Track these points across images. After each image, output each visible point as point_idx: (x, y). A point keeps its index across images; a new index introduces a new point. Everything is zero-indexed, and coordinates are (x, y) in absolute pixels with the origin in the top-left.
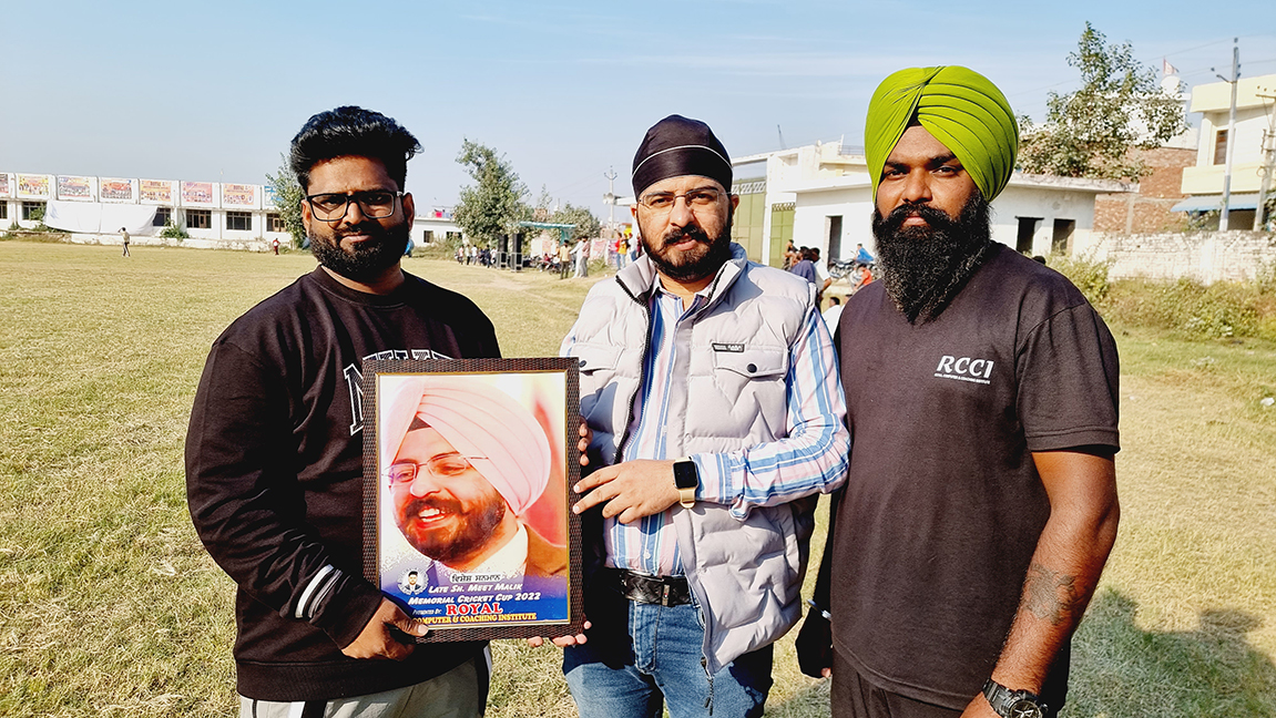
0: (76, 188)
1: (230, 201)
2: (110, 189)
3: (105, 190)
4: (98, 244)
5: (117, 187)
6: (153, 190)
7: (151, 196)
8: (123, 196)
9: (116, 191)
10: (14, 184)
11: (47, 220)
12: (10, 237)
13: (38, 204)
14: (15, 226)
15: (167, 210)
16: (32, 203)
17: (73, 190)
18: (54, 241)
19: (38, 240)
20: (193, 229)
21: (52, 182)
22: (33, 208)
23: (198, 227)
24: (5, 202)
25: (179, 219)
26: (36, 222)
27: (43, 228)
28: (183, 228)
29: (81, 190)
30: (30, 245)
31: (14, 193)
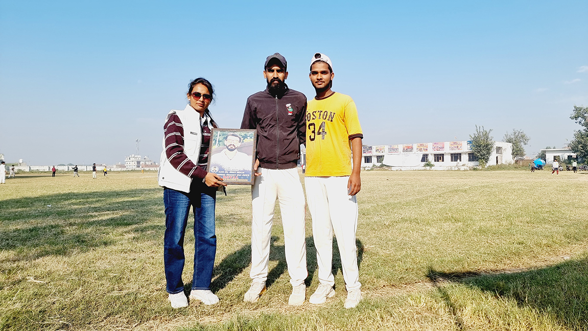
1: (452, 149)
2: (405, 149)
4: (401, 170)
5: (408, 147)
6: (421, 147)
7: (420, 150)
8: (411, 151)
9: (408, 149)
10: (374, 150)
11: (384, 162)
12: (372, 169)
13: (382, 156)
14: (374, 165)
15: (427, 155)
16: (380, 156)
17: (393, 150)
18: (386, 170)
19: (381, 170)
20: (437, 162)
21: (386, 148)
22: (380, 158)
23: (438, 161)
24: (371, 157)
25: (431, 159)
26: (381, 164)
27: (382, 166)
28: (433, 162)
29: (396, 150)
30: (378, 172)
31: (374, 153)
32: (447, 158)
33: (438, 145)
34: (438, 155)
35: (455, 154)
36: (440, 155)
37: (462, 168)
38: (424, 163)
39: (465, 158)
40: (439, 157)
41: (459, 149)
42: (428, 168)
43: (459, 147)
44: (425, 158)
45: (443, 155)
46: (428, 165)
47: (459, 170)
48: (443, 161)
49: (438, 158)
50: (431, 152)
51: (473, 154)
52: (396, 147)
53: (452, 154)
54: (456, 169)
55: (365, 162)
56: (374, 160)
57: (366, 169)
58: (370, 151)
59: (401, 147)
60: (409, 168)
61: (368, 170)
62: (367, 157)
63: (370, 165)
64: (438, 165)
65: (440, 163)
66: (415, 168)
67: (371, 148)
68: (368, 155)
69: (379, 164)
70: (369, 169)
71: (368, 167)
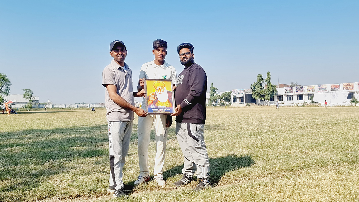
0: (323, 89)
2: (333, 88)
3: (332, 88)
4: (329, 106)
5: (336, 87)
6: (347, 86)
7: (347, 89)
8: (337, 90)
9: (336, 88)
10: (305, 89)
11: (314, 100)
12: (303, 106)
13: (312, 94)
14: (305, 102)
15: (353, 93)
16: (310, 95)
17: (322, 89)
18: (316, 106)
19: (312, 106)
21: (316, 87)
24: (303, 95)
27: (313, 102)
29: (324, 89)
30: (309, 107)
31: (305, 92)
38: (350, 100)
42: (354, 104)
44: (351, 96)
46: (354, 101)
50: (356, 90)
52: (324, 86)
55: (298, 100)
56: (305, 98)
57: (298, 105)
58: (301, 90)
59: (329, 87)
60: (337, 104)
61: (300, 106)
62: (299, 95)
63: (302, 102)
66: (341, 104)
67: (302, 88)
68: (300, 93)
69: (310, 101)
71: (301, 104)
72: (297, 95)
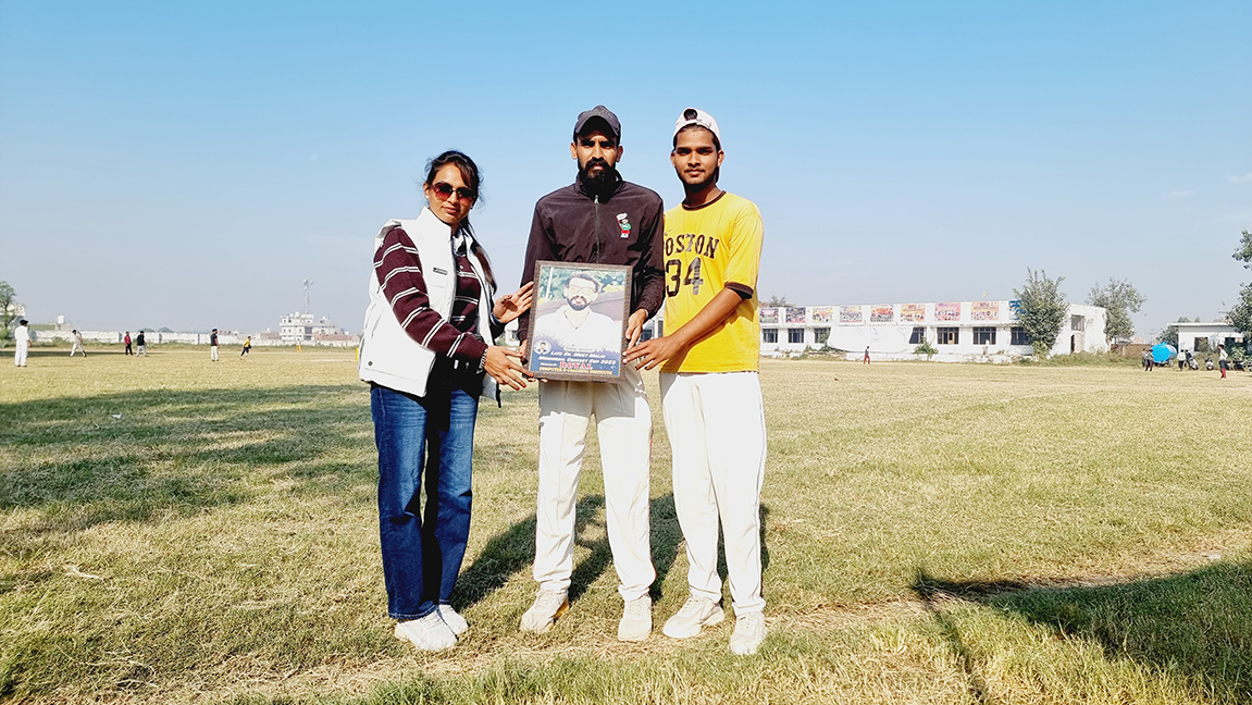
0: (851, 315)
1: (976, 317)
2: (877, 314)
3: (873, 315)
5: (883, 312)
6: (910, 313)
7: (909, 318)
8: (887, 320)
9: (883, 316)
10: (809, 315)
11: (831, 342)
12: (804, 357)
13: (825, 329)
14: (808, 349)
15: (922, 329)
16: (821, 329)
17: (850, 317)
18: (834, 359)
19: (824, 359)
20: (943, 345)
21: (836, 311)
22: (822, 333)
23: (946, 342)
24: (803, 330)
25: (931, 337)
26: (823, 345)
27: (826, 349)
28: (934, 345)
29: (856, 316)
30: (816, 362)
31: (809, 322)
32: (966, 336)
33: (946, 309)
34: (946, 329)
35: (982, 329)
36: (951, 329)
37: (997, 359)
38: (916, 345)
39: (1004, 337)
40: (948, 335)
41: (991, 318)
42: (924, 356)
43: (992, 313)
44: (917, 335)
45: (957, 329)
46: (923, 350)
47: (990, 362)
48: (956, 342)
49: (946, 335)
50: (931, 322)
51: (1021, 329)
52: (857, 310)
53: (975, 329)
54: (985, 360)
55: (790, 341)
56: (809, 336)
57: (791, 355)
58: (799, 316)
59: (866, 311)
60: (883, 356)
61: (795, 358)
62: (794, 330)
63: (799, 347)
64: (946, 352)
65: (951, 346)
66: (895, 357)
67: (802, 311)
68: (796, 325)
69: (819, 346)
70: (798, 355)
71: (797, 352)
72: (790, 330)
